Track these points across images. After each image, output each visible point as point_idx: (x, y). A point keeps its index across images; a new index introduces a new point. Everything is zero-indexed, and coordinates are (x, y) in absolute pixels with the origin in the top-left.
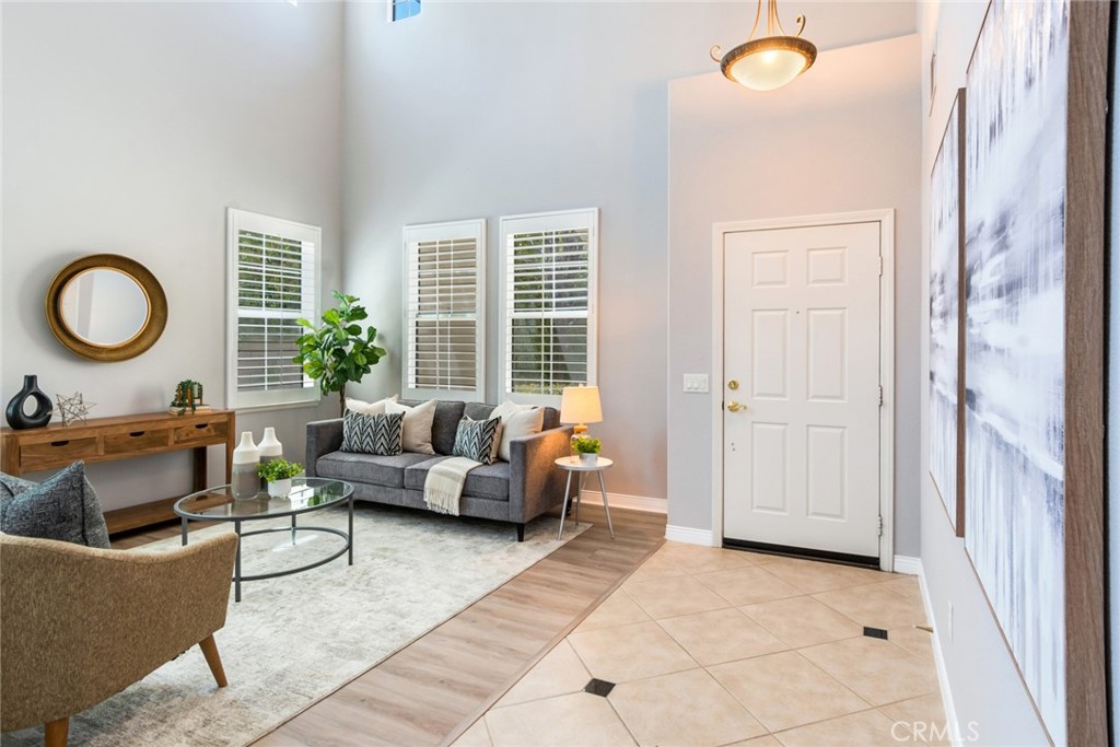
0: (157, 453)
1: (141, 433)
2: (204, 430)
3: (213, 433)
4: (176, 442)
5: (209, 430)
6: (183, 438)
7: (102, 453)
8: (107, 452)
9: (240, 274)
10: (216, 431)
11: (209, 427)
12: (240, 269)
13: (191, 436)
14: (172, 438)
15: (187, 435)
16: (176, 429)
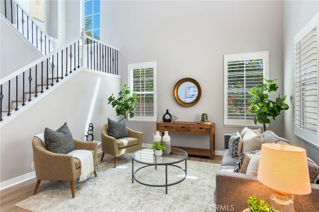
0: (188, 134)
1: (184, 127)
2: (202, 130)
3: (205, 131)
4: (193, 132)
5: (204, 130)
6: (196, 131)
7: (175, 131)
8: (176, 131)
9: (228, 77)
10: (206, 130)
11: (204, 129)
12: (228, 75)
13: (198, 131)
14: (192, 130)
15: (197, 130)
16: (193, 128)
